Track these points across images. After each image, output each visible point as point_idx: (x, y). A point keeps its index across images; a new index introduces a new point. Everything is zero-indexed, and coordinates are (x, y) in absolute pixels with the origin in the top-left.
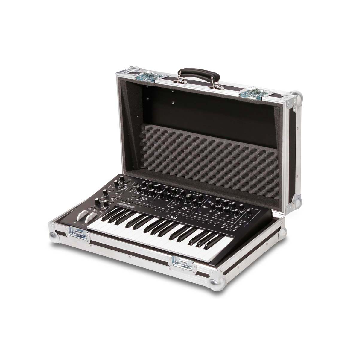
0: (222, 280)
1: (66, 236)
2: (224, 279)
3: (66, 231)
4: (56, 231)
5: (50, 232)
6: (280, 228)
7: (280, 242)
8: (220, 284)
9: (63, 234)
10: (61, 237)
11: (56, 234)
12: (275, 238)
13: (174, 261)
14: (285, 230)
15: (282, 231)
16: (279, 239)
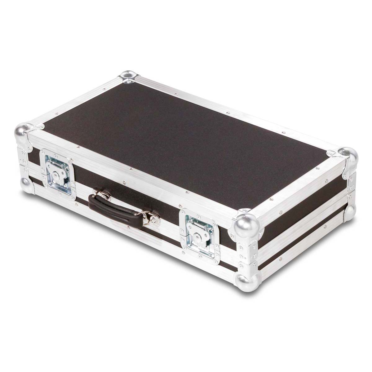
0: (254, 278)
1: (44, 186)
2: (258, 277)
3: (44, 180)
4: (30, 177)
5: (21, 177)
6: (347, 205)
7: (346, 223)
8: (252, 282)
9: (40, 183)
10: (36, 185)
11: (30, 181)
12: (338, 219)
13: (189, 242)
14: (354, 208)
15: (349, 209)
16: (344, 219)
